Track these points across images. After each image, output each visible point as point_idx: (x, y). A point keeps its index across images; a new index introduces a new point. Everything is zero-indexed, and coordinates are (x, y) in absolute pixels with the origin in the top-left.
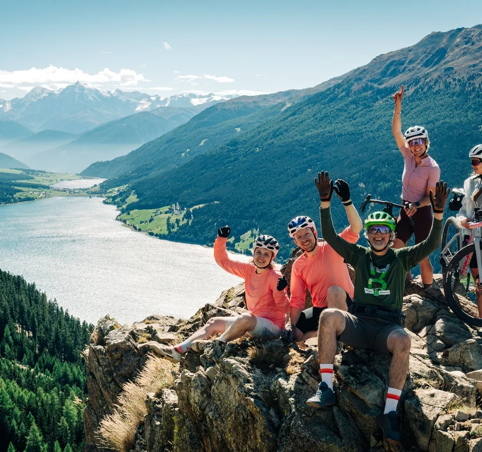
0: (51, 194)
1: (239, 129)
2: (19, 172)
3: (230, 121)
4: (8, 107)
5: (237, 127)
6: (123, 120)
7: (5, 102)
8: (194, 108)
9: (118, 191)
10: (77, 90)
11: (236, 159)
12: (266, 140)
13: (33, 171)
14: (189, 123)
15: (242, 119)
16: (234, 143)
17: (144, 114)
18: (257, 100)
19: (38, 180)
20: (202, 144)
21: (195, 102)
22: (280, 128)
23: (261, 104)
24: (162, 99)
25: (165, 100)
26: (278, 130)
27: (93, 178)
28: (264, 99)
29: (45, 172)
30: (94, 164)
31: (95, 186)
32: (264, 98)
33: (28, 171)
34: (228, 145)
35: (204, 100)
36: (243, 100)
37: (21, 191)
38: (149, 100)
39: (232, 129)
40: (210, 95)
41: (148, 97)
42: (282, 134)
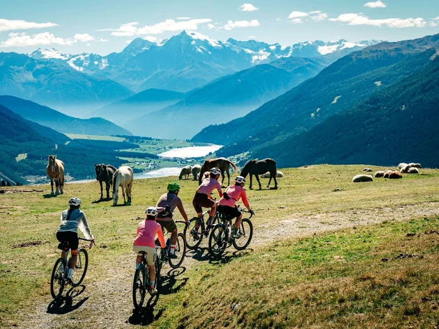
0: (161, 164)
1: (378, 83)
2: (121, 140)
3: (367, 73)
4: (104, 64)
5: (378, 80)
6: (238, 75)
7: (101, 57)
8: (322, 58)
9: (238, 159)
10: (183, 41)
11: (378, 120)
12: (414, 95)
13: (138, 138)
14: (317, 77)
15: (382, 71)
16: (375, 100)
17: (263, 67)
18: (399, 47)
19: (144, 148)
20: (335, 101)
21: (323, 50)
22: (430, 81)
23: (405, 52)
24: (283, 48)
25: (288, 49)
26: (427, 84)
27: (206, 145)
28: (409, 46)
29: (151, 139)
30: (206, 128)
31: (210, 154)
32: (409, 44)
33: (132, 138)
34: (367, 103)
35: (334, 48)
36: (382, 48)
37: (127, 162)
38: (268, 50)
39: (370, 84)
40: (341, 41)
41: (267, 47)
42: (432, 88)
